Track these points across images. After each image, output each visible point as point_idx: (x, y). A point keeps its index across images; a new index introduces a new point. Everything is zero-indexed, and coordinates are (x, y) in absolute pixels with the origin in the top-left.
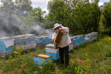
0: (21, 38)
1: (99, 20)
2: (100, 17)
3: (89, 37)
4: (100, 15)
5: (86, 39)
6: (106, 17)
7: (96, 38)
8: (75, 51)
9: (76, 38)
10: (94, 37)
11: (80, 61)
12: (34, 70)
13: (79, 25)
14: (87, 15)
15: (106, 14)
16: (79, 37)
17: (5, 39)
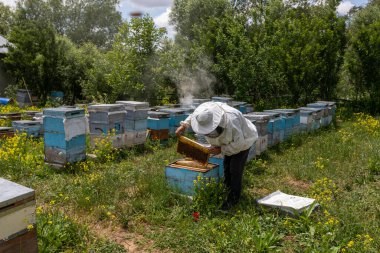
0: (110, 110)
1: (341, 62)
2: (343, 53)
3: (310, 114)
4: (342, 47)
5: (304, 120)
6: (361, 53)
7: (330, 118)
8: (274, 156)
9: (277, 116)
10: (325, 116)
11: (296, 184)
12: (171, 205)
13: (276, 78)
14: (303, 45)
15: (361, 46)
16: (283, 115)
17: (67, 114)
